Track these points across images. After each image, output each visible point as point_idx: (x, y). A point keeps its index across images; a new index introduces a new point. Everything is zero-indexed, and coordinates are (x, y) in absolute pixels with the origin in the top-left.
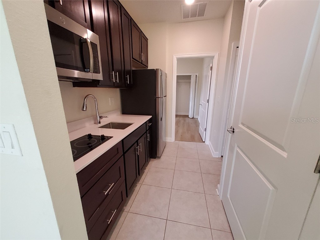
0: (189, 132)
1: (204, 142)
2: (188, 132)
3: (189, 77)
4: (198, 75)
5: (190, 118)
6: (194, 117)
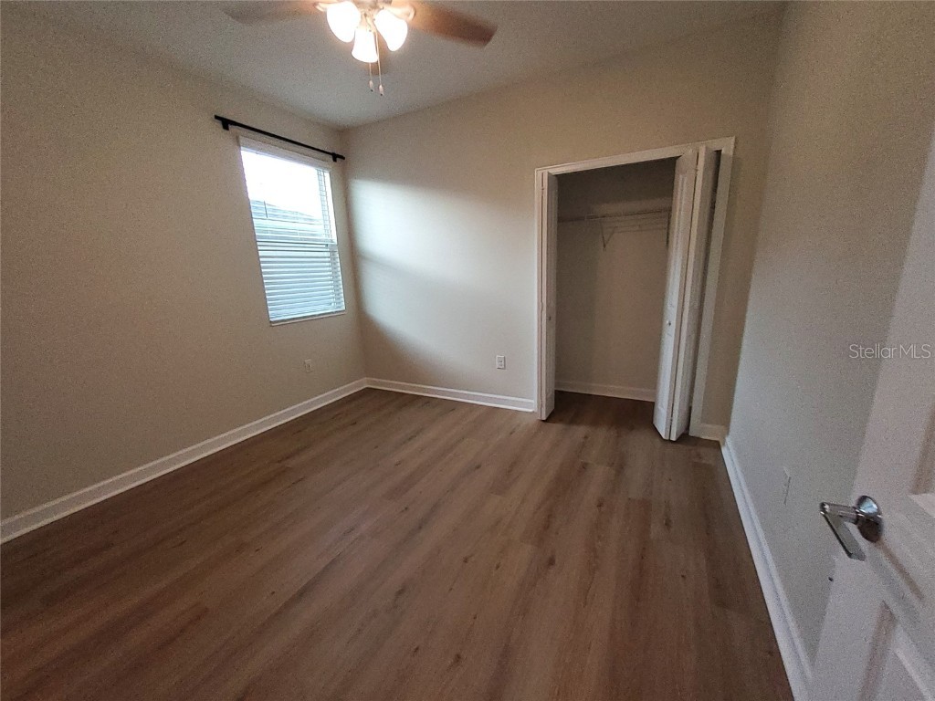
4: (726, 154)
5: (663, 437)
6: (692, 433)
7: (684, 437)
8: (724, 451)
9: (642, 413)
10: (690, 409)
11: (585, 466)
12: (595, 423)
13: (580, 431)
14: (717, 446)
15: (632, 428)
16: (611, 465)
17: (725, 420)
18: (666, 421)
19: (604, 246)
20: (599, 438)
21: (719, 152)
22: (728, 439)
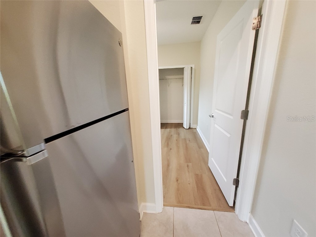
0: (190, 164)
1: (233, 207)
2: (188, 166)
3: (180, 71)
4: (193, 68)
5: (186, 128)
6: (191, 127)
7: (190, 128)
8: (197, 129)
9: (180, 125)
10: (190, 123)
11: (171, 135)
12: (171, 128)
13: (168, 130)
14: (196, 129)
15: (179, 128)
16: (177, 134)
17: (197, 124)
18: (186, 126)
19: (169, 86)
20: (173, 130)
21: (192, 67)
22: (198, 127)
